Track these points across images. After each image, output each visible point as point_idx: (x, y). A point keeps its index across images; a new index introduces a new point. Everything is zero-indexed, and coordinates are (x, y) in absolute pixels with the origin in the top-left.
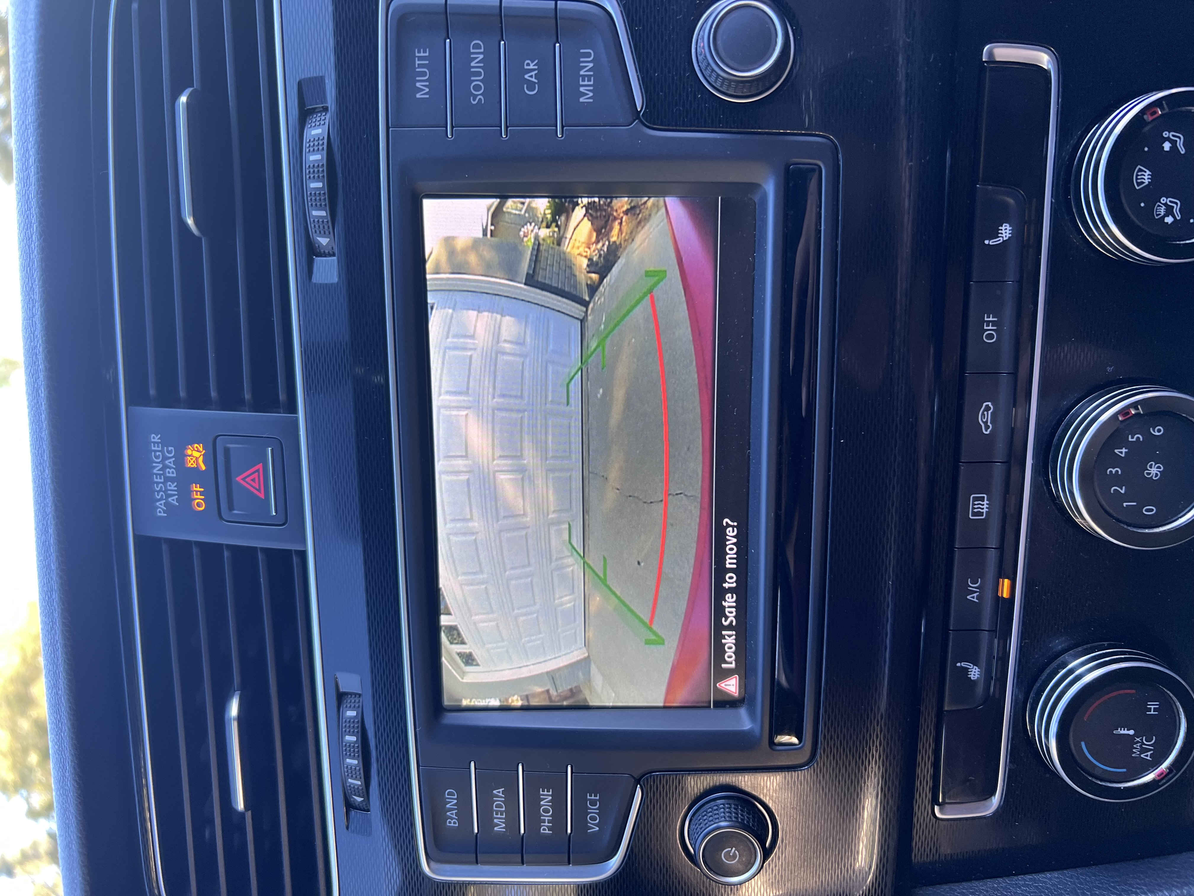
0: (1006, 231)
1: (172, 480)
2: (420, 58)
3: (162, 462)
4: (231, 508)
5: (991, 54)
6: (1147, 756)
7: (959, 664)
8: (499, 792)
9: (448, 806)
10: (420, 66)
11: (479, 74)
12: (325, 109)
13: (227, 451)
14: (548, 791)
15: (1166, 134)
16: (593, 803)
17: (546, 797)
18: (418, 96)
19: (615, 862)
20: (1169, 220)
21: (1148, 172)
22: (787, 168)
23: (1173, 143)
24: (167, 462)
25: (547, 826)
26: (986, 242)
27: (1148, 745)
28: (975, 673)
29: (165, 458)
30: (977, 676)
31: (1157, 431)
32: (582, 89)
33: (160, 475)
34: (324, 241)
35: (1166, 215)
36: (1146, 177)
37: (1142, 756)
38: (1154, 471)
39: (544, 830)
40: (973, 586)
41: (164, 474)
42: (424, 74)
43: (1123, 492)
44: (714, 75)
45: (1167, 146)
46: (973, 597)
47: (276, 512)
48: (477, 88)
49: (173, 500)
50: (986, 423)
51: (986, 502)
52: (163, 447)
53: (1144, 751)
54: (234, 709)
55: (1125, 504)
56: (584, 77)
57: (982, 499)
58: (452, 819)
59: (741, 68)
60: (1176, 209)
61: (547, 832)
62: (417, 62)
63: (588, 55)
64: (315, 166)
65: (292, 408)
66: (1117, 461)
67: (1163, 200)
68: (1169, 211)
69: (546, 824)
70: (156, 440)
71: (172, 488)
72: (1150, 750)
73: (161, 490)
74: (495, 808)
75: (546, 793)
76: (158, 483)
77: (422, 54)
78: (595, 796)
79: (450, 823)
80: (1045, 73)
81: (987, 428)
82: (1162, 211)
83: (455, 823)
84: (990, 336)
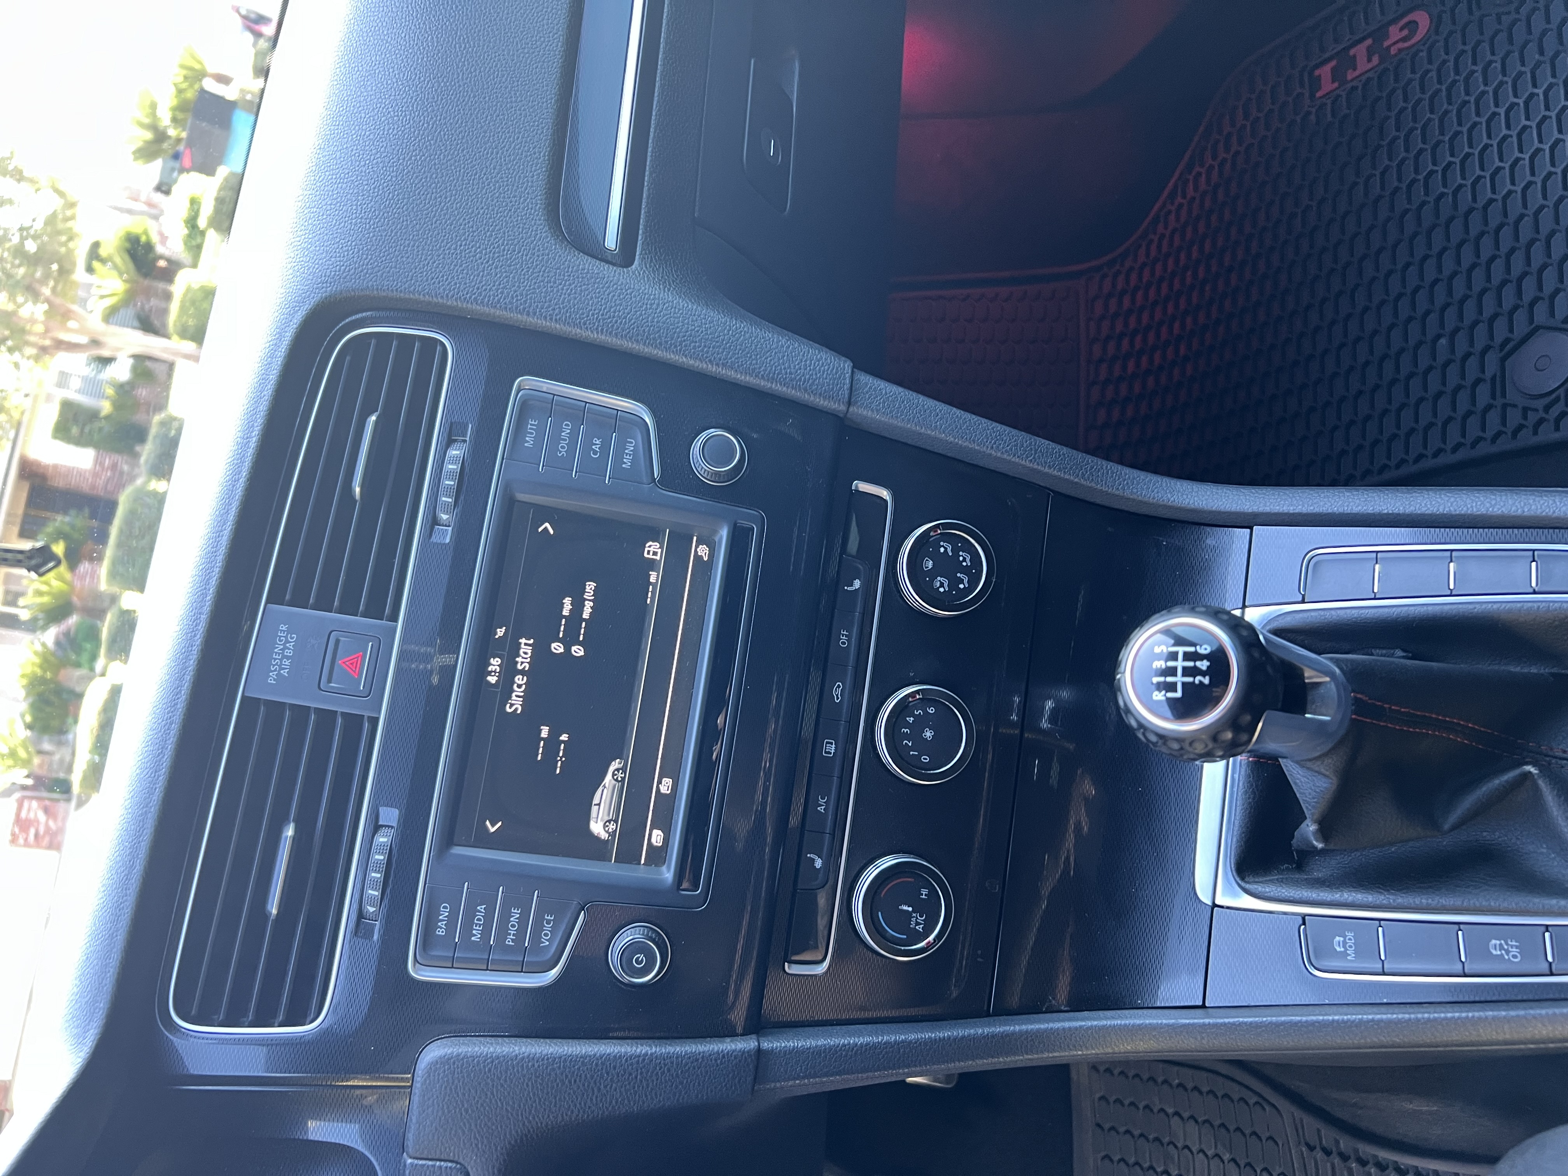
0: (857, 584)
1: (288, 658)
2: (531, 425)
3: (284, 644)
4: (329, 681)
5: (857, 486)
6: (920, 928)
7: (809, 855)
8: (481, 908)
9: (440, 917)
10: (530, 429)
11: (565, 440)
12: (465, 441)
13: (337, 642)
14: (518, 910)
15: (942, 543)
16: (548, 922)
17: (516, 913)
18: (526, 445)
19: (554, 973)
20: (942, 590)
21: (931, 562)
22: (735, 524)
23: (946, 549)
24: (288, 645)
25: (512, 939)
26: (846, 588)
27: (921, 920)
28: (818, 863)
29: (287, 642)
30: (820, 866)
31: (931, 710)
32: (625, 460)
33: (279, 654)
34: (445, 517)
35: (940, 587)
36: (930, 564)
37: (917, 927)
38: (928, 734)
39: (509, 941)
40: (822, 801)
41: (283, 653)
42: (532, 434)
43: (910, 744)
44: (700, 467)
45: (942, 550)
46: (821, 809)
47: (364, 687)
48: (563, 447)
49: (285, 673)
50: (837, 695)
51: (834, 746)
52: (287, 634)
53: (917, 924)
54: (290, 831)
55: (911, 753)
56: (627, 454)
57: (832, 744)
58: (441, 928)
59: (715, 465)
60: (946, 585)
61: (511, 943)
62: (529, 426)
63: (632, 443)
64: (452, 472)
65: (394, 618)
66: (907, 725)
67: (939, 578)
68: (942, 585)
69: (511, 937)
70: (284, 629)
71: (286, 663)
72: (921, 924)
73: (277, 664)
74: (476, 922)
75: (516, 911)
76: (275, 659)
77: (533, 423)
78: (551, 916)
79: (439, 931)
80: (886, 501)
81: (838, 698)
82: (938, 584)
83: (442, 932)
84: (844, 643)
